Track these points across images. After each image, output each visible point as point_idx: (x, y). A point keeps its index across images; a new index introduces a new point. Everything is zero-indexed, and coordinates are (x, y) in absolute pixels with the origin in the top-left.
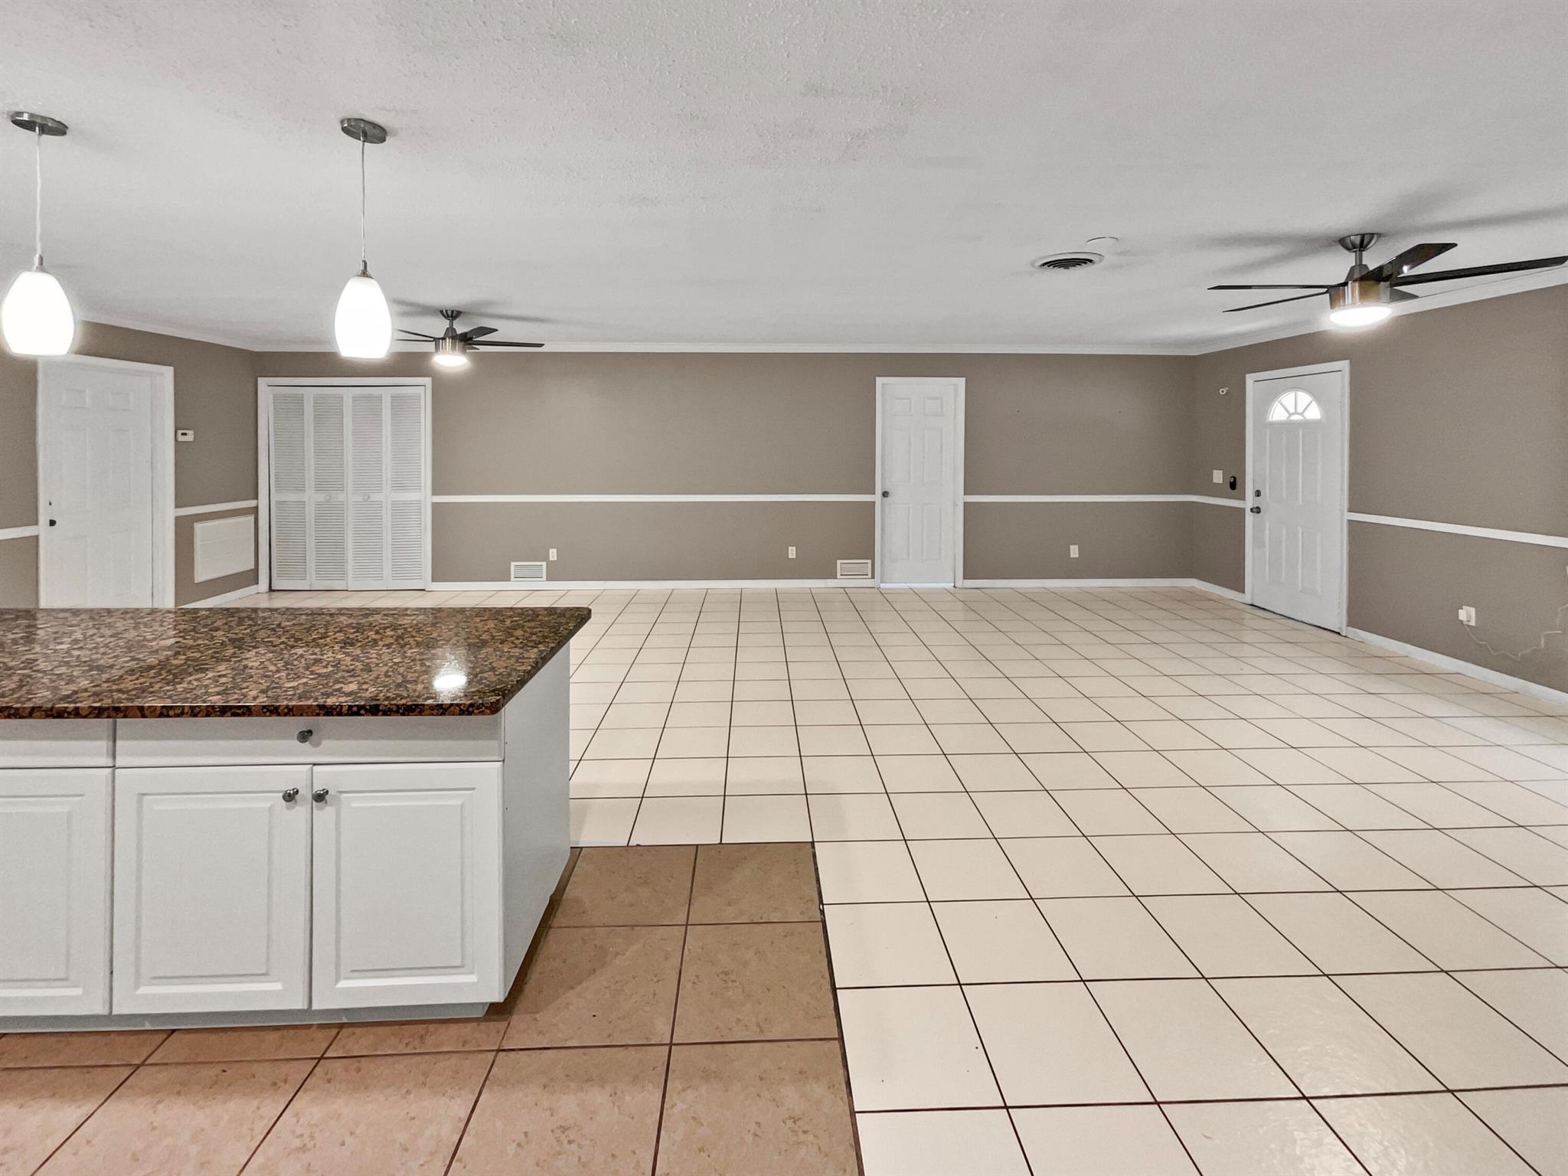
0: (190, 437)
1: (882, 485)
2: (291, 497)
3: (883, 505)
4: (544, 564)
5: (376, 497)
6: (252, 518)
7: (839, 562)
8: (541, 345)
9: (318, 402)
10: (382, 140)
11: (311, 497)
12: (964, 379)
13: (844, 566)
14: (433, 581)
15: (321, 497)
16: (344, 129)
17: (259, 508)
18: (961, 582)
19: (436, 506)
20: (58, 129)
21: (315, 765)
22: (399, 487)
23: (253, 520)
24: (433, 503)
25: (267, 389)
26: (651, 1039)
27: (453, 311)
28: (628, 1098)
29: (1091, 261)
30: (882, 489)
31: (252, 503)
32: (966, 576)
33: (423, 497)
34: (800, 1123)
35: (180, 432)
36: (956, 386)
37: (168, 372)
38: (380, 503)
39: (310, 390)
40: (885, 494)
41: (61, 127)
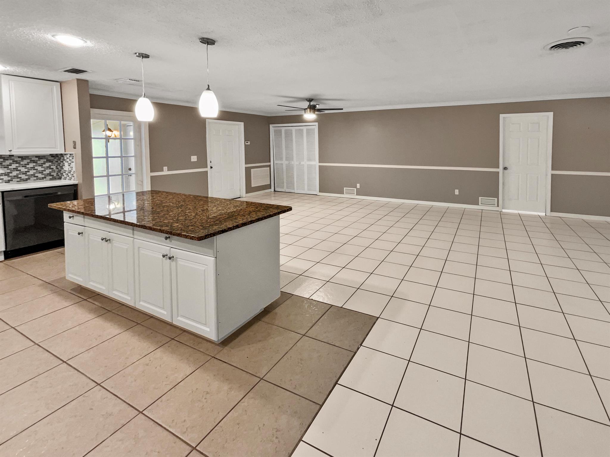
0: (249, 143)
1: (503, 164)
2: (279, 162)
3: (503, 173)
4: (355, 189)
5: (302, 163)
6: (269, 168)
7: (480, 198)
8: (342, 109)
9: (286, 131)
10: (214, 44)
11: (285, 162)
12: (553, 113)
13: (482, 200)
14: (319, 192)
15: (287, 162)
16: (200, 41)
17: (271, 165)
18: (549, 213)
19: (320, 167)
20: (147, 56)
21: (172, 248)
22: (309, 160)
23: (269, 169)
24: (319, 166)
25: (272, 127)
26: (257, 374)
27: (310, 99)
28: (233, 392)
29: (583, 43)
30: (503, 166)
31: (268, 164)
32: (552, 211)
33: (316, 163)
34: (278, 433)
35: (246, 142)
36: (548, 117)
37: (242, 124)
38: (303, 165)
39: (284, 128)
40: (505, 168)
41: (148, 56)
